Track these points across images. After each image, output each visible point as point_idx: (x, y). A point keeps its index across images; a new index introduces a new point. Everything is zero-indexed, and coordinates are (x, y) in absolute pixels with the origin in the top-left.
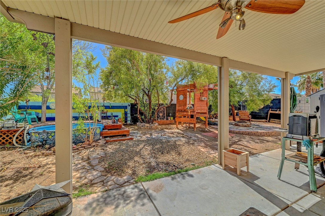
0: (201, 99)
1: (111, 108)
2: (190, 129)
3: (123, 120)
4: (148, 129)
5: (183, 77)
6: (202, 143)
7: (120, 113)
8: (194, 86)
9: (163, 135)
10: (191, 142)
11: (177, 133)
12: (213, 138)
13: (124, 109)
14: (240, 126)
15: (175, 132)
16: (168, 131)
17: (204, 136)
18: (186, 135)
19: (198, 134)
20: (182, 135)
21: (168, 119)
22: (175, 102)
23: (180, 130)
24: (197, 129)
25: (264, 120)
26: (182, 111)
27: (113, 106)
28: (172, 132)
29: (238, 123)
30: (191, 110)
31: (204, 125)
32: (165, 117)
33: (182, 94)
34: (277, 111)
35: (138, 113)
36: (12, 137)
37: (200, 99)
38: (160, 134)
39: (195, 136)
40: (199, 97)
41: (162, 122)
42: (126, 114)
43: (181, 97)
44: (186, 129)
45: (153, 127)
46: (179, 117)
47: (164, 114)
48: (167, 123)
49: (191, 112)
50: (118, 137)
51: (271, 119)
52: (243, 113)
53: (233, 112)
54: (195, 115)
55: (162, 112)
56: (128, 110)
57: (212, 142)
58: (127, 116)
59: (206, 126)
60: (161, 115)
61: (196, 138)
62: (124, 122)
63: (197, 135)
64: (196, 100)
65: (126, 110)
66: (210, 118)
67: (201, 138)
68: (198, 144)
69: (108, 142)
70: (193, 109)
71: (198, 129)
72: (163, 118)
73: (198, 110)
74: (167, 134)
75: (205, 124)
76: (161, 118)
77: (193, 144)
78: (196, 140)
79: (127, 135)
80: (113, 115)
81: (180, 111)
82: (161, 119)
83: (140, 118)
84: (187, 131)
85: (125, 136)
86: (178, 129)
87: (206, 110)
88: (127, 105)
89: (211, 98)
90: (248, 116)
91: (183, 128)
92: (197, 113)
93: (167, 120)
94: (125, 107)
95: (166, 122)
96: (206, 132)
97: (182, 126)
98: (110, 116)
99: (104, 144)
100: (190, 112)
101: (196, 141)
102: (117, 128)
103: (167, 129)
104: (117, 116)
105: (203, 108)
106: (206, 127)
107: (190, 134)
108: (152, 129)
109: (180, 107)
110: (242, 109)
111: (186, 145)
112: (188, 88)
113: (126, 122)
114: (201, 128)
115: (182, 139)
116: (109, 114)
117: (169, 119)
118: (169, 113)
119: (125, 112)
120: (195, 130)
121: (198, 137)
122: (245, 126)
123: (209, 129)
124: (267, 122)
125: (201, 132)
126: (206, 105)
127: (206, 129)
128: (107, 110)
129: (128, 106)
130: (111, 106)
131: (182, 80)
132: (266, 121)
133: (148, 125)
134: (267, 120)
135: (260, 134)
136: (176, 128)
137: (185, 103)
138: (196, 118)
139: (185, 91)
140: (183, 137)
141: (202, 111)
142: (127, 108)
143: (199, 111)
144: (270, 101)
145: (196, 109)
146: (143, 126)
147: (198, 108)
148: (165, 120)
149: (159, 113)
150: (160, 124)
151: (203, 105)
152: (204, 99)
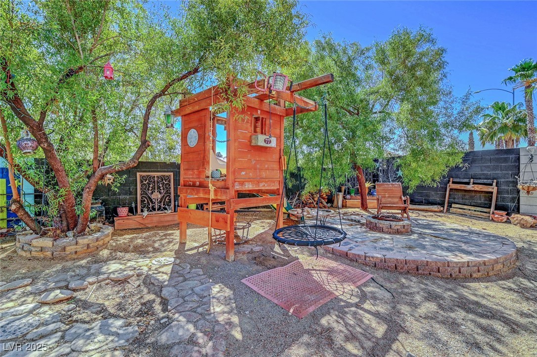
4: (44, 258)
11: (148, 278)
14: (381, 230)
20: (149, 297)
23: (182, 254)
25: (435, 208)
26: (194, 185)
29: (376, 221)
30: (218, 184)
32: (170, 202)
33: (195, 124)
34: (468, 183)
40: (249, 135)
41: (155, 219)
43: (193, 137)
45: (70, 249)
47: (167, 193)
51: (453, 205)
52: (385, 191)
53: (360, 186)
54: (231, 201)
55: (159, 188)
60: (156, 196)
64: (233, 145)
70: (226, 180)
72: (163, 206)
73: (241, 184)
76: (156, 207)
81: (190, 186)
82: (154, 210)
86: (180, 250)
87: (277, 184)
90: (401, 198)
91: (201, 246)
92: (237, 193)
93: (175, 211)
95: (169, 218)
96: (272, 262)
100: (215, 191)
105: (264, 174)
109: (190, 172)
110: (381, 179)
119: (9, 188)
120: (232, 258)
122: (398, 232)
124: (441, 212)
126: (276, 166)
127: (277, 247)
132: (442, 209)
133: (46, 243)
134: (444, 207)
135: (457, 269)
137: (202, 156)
138: (232, 211)
139: (203, 113)
143: (249, 186)
144: (463, 155)
145: (233, 178)
146: (26, 247)
147: (243, 173)
148: (170, 211)
149: (150, 192)
150: (150, 226)
151: (266, 166)
152: (265, 141)
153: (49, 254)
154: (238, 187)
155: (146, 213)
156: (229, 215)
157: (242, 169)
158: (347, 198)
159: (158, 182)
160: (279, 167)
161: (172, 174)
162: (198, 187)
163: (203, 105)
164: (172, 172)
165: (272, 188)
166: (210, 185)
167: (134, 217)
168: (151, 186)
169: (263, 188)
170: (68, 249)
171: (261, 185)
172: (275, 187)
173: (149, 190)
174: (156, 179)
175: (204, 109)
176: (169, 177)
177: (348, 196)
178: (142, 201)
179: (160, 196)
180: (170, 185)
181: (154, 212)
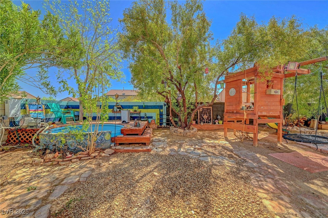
0: (268, 93)
1: (145, 108)
2: (247, 142)
3: (157, 121)
4: (181, 136)
5: (234, 60)
6: (268, 180)
7: (154, 114)
8: (254, 71)
9: (198, 149)
10: (243, 174)
11: (223, 147)
12: (298, 170)
13: (159, 109)
15: (218, 146)
16: (208, 141)
17: (272, 160)
18: (237, 153)
19: (261, 154)
20: (229, 153)
21: (215, 123)
22: (222, 99)
23: (229, 141)
24: (260, 142)
26: (233, 113)
27: (147, 106)
28: (213, 145)
30: (249, 112)
31: (274, 135)
32: (211, 120)
33: (234, 86)
35: (171, 115)
36: (31, 136)
37: (266, 93)
38: (193, 146)
39: (255, 159)
40: (265, 89)
41: (206, 126)
42: (161, 115)
43: (232, 92)
44: (239, 140)
45: (188, 134)
46: (228, 121)
47: (209, 115)
48: (213, 128)
49: (248, 115)
50: (136, 145)
54: (256, 120)
55: (206, 113)
56: (164, 111)
57: (293, 180)
58: (162, 117)
59: (279, 138)
60: (205, 117)
61: (255, 164)
62: (159, 124)
63: (258, 155)
64: (258, 95)
65: (161, 110)
66: (287, 125)
67: (267, 166)
68: (258, 181)
69: (117, 153)
70: (253, 110)
71: (262, 143)
72: (208, 121)
73: (261, 112)
74: (205, 147)
75: (277, 134)
77: (246, 179)
78: (256, 169)
79: (147, 144)
80: (147, 115)
81: (230, 113)
82: (205, 122)
83: (172, 121)
84: (241, 144)
85: (144, 144)
86: (227, 139)
87: (279, 113)
88: (163, 104)
89: (290, 92)
91: (236, 139)
92: (259, 116)
93: (213, 124)
94: (161, 107)
95: (211, 127)
96: (279, 150)
97: (235, 135)
98: (144, 117)
99: (109, 156)
101: (254, 172)
102: (136, 133)
103: (210, 137)
104: (151, 117)
105: (272, 108)
106: (279, 141)
107: (245, 151)
108: (187, 137)
109: (230, 107)
111: (230, 179)
112: (243, 76)
113: (161, 124)
114: (268, 142)
115: (226, 162)
116: (142, 115)
117: (217, 123)
118: (218, 115)
119: (160, 112)
120: (257, 145)
121: (259, 161)
123: (285, 145)
125: (267, 151)
126: (278, 104)
127: (279, 145)
128: (141, 110)
129: (163, 106)
130: (145, 106)
131: (233, 64)
133: (182, 131)
136: (224, 137)
137: (238, 100)
138: (257, 124)
139: (239, 81)
140: (230, 157)
141: (271, 114)
142: (162, 108)
143: (264, 113)
145: (258, 110)
146: (176, 132)
147: (262, 107)
148: (211, 124)
149: (203, 115)
150: (204, 129)
151: (273, 104)
152: (275, 92)
153: (182, 134)
154: (259, 114)
155: (202, 124)
156: (256, 126)
157: (262, 106)
158: (323, 123)
159: (206, 111)
160: (280, 104)
161: (211, 107)
162: (235, 113)
163: (239, 78)
164: (211, 106)
165: (276, 115)
166: (245, 113)
167: (197, 125)
168: (203, 112)
169: (272, 115)
170: (188, 133)
171: (271, 113)
172: (277, 114)
173: (202, 114)
174: (205, 109)
175: (240, 79)
176: (210, 108)
177: (323, 122)
178: (200, 119)
179: (207, 117)
180: (210, 112)
181: (205, 124)
